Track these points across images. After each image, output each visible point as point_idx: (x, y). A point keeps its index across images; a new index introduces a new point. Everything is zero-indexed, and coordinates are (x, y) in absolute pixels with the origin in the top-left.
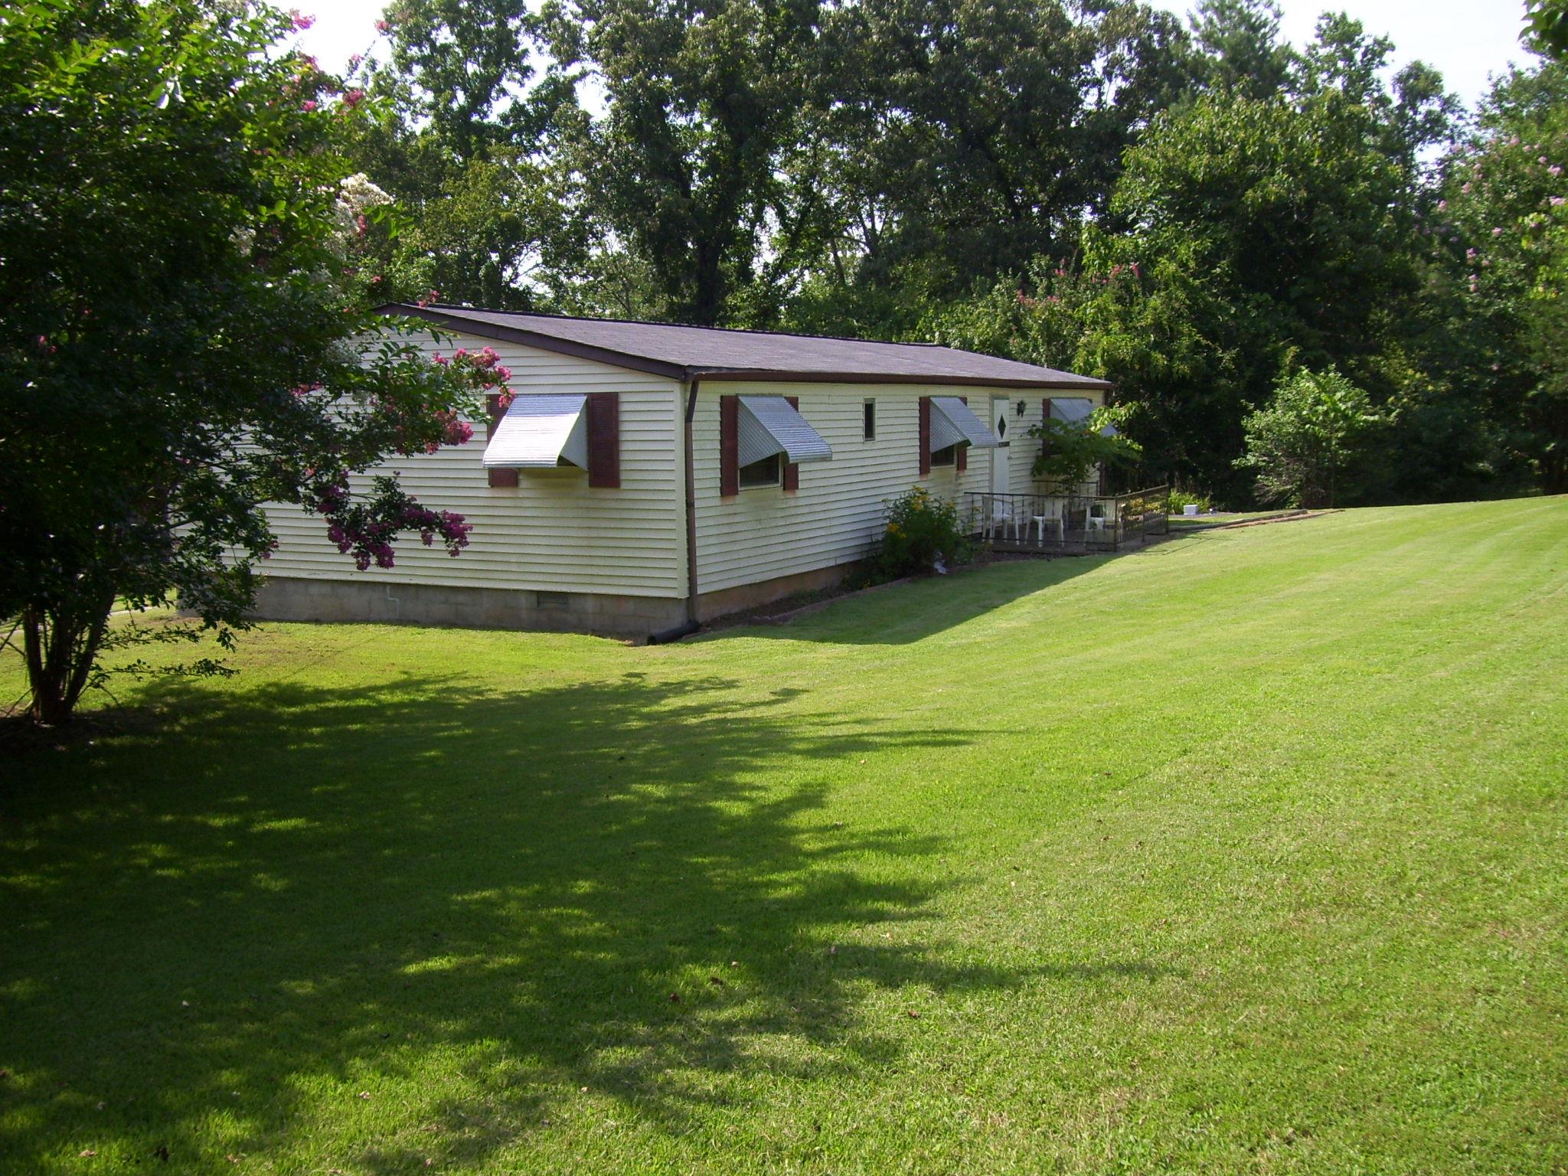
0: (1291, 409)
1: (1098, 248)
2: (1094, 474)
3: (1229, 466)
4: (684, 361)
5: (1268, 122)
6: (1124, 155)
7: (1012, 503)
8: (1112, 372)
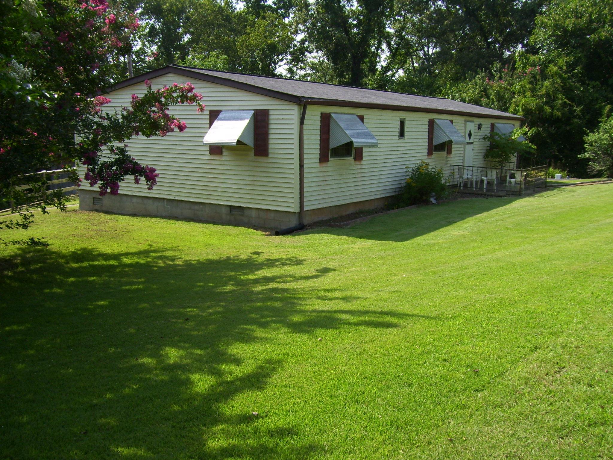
0: (607, 132)
1: (523, 60)
2: (514, 159)
3: (576, 158)
4: (299, 95)
5: (603, 4)
6: (536, 19)
7: (472, 171)
8: (526, 114)
